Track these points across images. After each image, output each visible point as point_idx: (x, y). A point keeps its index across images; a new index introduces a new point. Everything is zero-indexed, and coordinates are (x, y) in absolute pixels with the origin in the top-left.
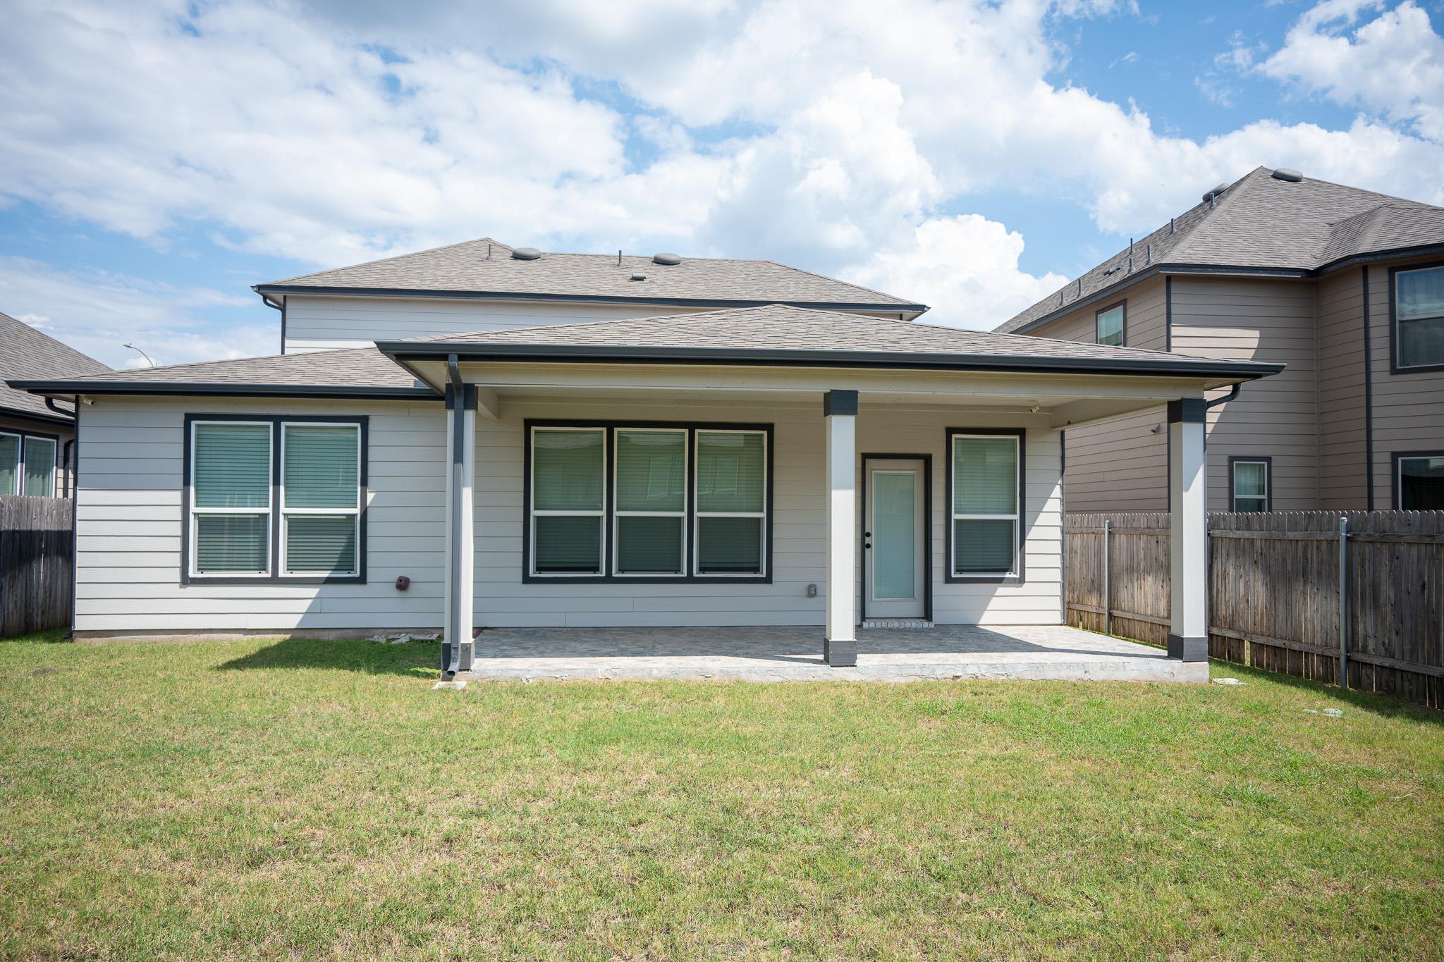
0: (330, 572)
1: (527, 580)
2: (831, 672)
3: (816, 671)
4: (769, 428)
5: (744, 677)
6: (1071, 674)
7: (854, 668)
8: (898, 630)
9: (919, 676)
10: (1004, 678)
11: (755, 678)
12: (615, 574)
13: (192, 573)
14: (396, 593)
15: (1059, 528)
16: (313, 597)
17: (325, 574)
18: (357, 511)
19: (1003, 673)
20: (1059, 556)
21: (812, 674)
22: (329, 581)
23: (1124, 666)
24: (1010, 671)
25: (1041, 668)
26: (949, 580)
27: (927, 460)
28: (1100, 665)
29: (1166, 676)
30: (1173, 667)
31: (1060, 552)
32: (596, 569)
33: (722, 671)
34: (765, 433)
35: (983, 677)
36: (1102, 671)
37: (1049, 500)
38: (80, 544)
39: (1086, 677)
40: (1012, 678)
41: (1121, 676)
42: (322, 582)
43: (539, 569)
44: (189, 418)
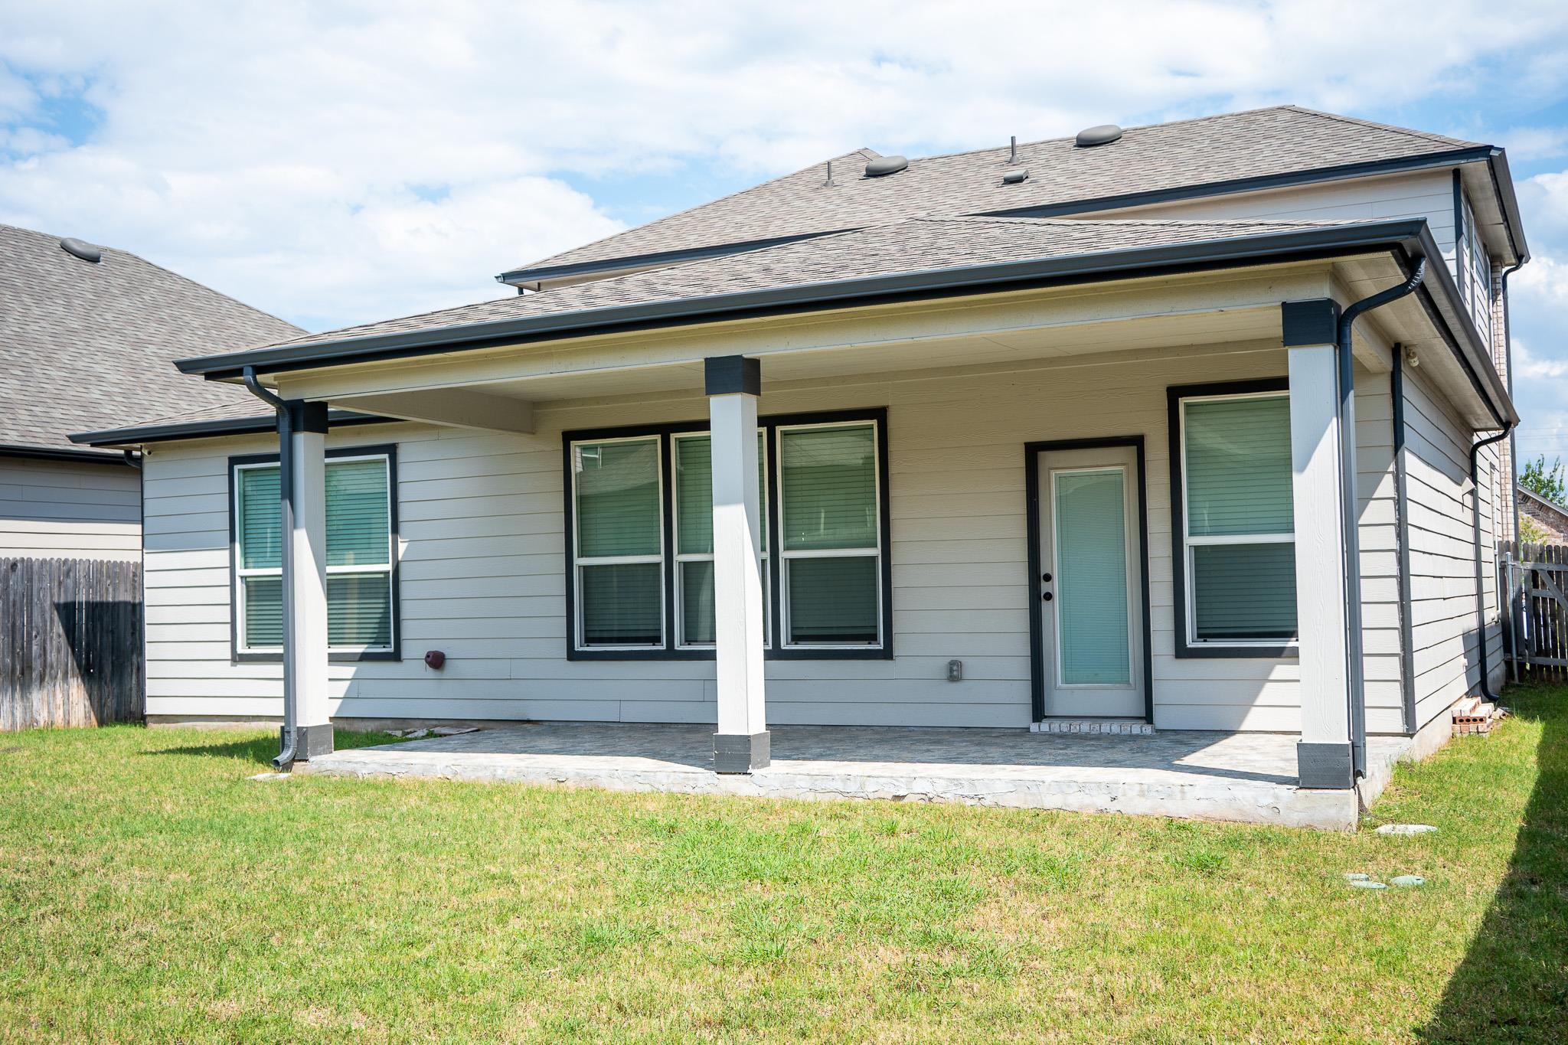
0: (366, 646)
1: (573, 656)
2: (716, 782)
3: (695, 779)
4: (880, 414)
5: (604, 782)
6: (1087, 800)
7: (749, 776)
8: (1062, 736)
9: (841, 793)
10: (973, 802)
11: (618, 786)
12: (678, 647)
13: (241, 649)
14: (430, 672)
15: (1394, 554)
16: (351, 677)
17: (360, 649)
18: (388, 567)
19: (972, 794)
20: (1395, 606)
21: (691, 783)
22: (365, 657)
23: (1183, 792)
24: (982, 791)
25: (1034, 790)
26: (1182, 652)
27: (1137, 442)
28: (1138, 787)
29: (1264, 812)
30: (1276, 797)
31: (1397, 599)
32: (656, 640)
33: (578, 774)
34: (874, 423)
35: (939, 800)
36: (1143, 800)
37: (1372, 502)
38: (149, 615)
39: (1113, 807)
40: (986, 802)
41: (1177, 808)
42: (357, 658)
43: (589, 640)
44: (233, 461)
